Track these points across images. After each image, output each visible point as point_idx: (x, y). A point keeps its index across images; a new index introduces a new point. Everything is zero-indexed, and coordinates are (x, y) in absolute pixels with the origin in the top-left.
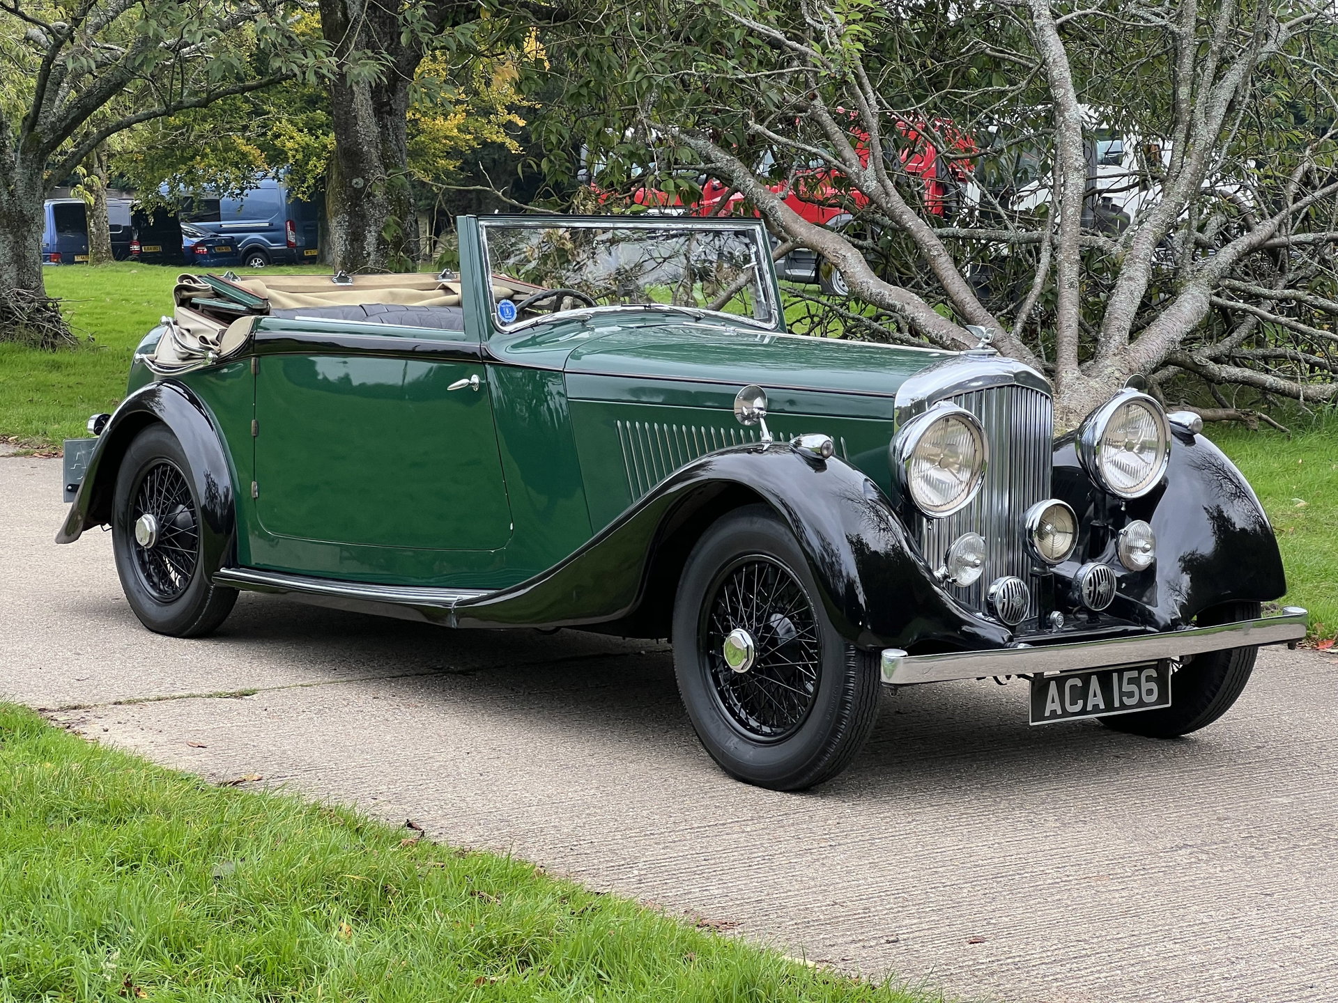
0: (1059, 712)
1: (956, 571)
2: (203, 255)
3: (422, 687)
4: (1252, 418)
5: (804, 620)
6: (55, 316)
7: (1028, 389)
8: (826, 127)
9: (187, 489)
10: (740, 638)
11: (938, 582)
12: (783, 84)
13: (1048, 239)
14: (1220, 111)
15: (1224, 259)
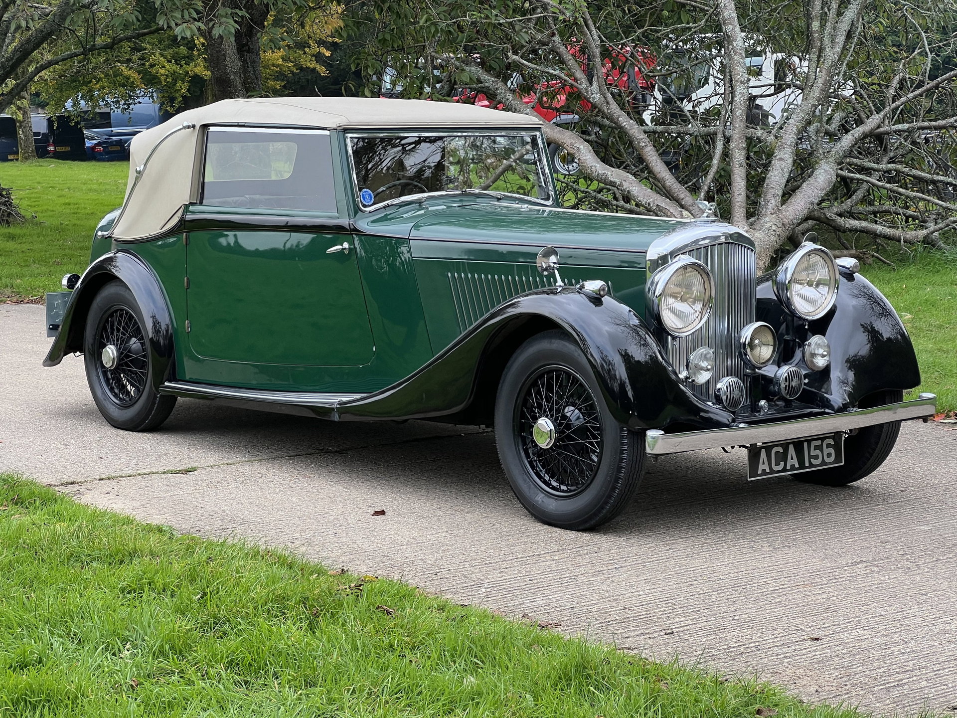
0: (768, 471)
1: (695, 374)
2: (99, 152)
3: (312, 463)
4: (868, 256)
5: (589, 411)
6: (8, 201)
7: (739, 245)
8: (562, 56)
9: (139, 326)
10: (545, 424)
11: (682, 381)
12: (531, 25)
13: (721, 132)
14: (841, 38)
15: (846, 144)
